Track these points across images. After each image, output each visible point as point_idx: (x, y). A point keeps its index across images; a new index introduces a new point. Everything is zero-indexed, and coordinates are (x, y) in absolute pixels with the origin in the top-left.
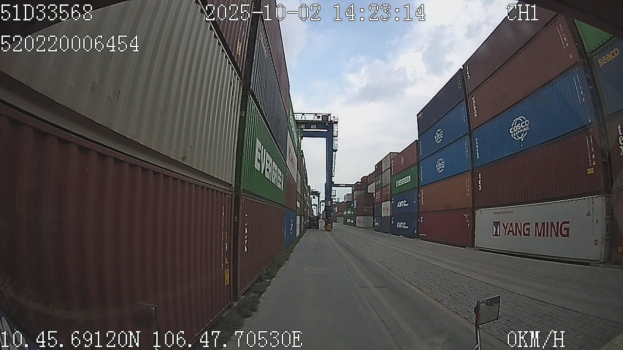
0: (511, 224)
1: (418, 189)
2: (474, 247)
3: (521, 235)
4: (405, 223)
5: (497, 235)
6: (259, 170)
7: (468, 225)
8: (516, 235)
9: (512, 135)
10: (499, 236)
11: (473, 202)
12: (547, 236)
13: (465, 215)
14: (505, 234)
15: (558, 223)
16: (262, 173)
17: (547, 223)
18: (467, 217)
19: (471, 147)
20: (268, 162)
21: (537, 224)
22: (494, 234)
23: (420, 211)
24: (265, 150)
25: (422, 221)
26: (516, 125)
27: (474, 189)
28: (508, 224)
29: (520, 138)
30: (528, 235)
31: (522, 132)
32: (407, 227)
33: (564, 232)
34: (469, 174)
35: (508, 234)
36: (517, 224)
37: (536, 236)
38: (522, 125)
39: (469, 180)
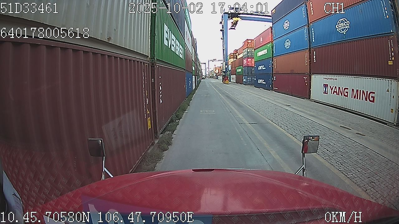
0: (336, 87)
1: (272, 58)
2: (310, 99)
3: (342, 95)
4: (263, 80)
5: (326, 93)
6: (167, 46)
7: (307, 84)
8: (339, 95)
9: (337, 29)
10: (327, 94)
11: (310, 70)
12: (360, 99)
13: (304, 78)
14: (331, 93)
15: (367, 92)
16: (169, 47)
17: (360, 91)
18: (305, 79)
19: (309, 34)
20: (173, 40)
21: (353, 90)
22: (324, 92)
23: (273, 73)
24: (170, 32)
25: (275, 80)
26: (341, 23)
27: (311, 61)
28: (333, 87)
29: (343, 32)
30: (347, 96)
31: (344, 29)
32: (265, 83)
33: (371, 99)
34: (308, 51)
35: (333, 94)
36: (339, 88)
37: (352, 97)
38: (344, 24)
39: (307, 55)
